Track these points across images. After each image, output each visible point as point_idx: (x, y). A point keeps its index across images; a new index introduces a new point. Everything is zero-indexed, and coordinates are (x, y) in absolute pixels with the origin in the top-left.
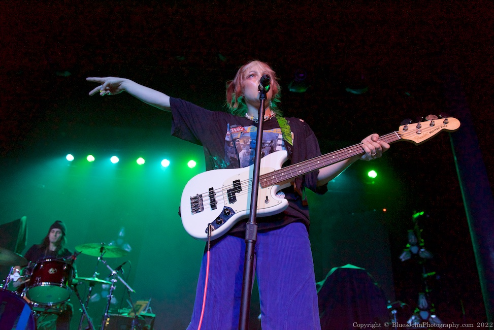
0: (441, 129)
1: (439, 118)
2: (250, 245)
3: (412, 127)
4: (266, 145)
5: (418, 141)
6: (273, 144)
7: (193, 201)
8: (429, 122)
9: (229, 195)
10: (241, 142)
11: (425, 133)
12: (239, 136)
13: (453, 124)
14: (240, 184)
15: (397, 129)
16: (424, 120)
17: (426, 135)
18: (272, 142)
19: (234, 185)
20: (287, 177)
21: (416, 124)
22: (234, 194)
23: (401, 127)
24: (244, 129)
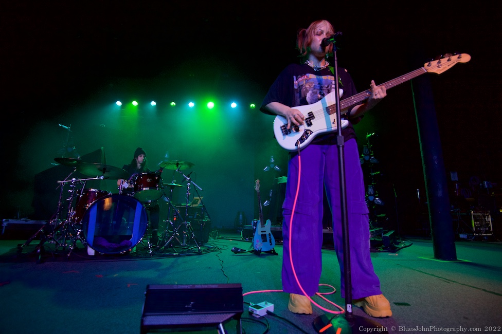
0: (456, 63)
1: (454, 55)
2: (341, 149)
3: (434, 63)
4: (324, 88)
5: (439, 73)
6: (329, 88)
7: (283, 128)
8: (447, 58)
9: (307, 122)
10: (307, 86)
11: (444, 66)
12: (304, 82)
13: (466, 58)
14: (313, 114)
15: (423, 66)
16: (443, 58)
17: (445, 68)
18: (328, 86)
19: (309, 116)
20: (346, 106)
21: (438, 61)
22: (310, 121)
23: (426, 64)
24: (307, 77)
